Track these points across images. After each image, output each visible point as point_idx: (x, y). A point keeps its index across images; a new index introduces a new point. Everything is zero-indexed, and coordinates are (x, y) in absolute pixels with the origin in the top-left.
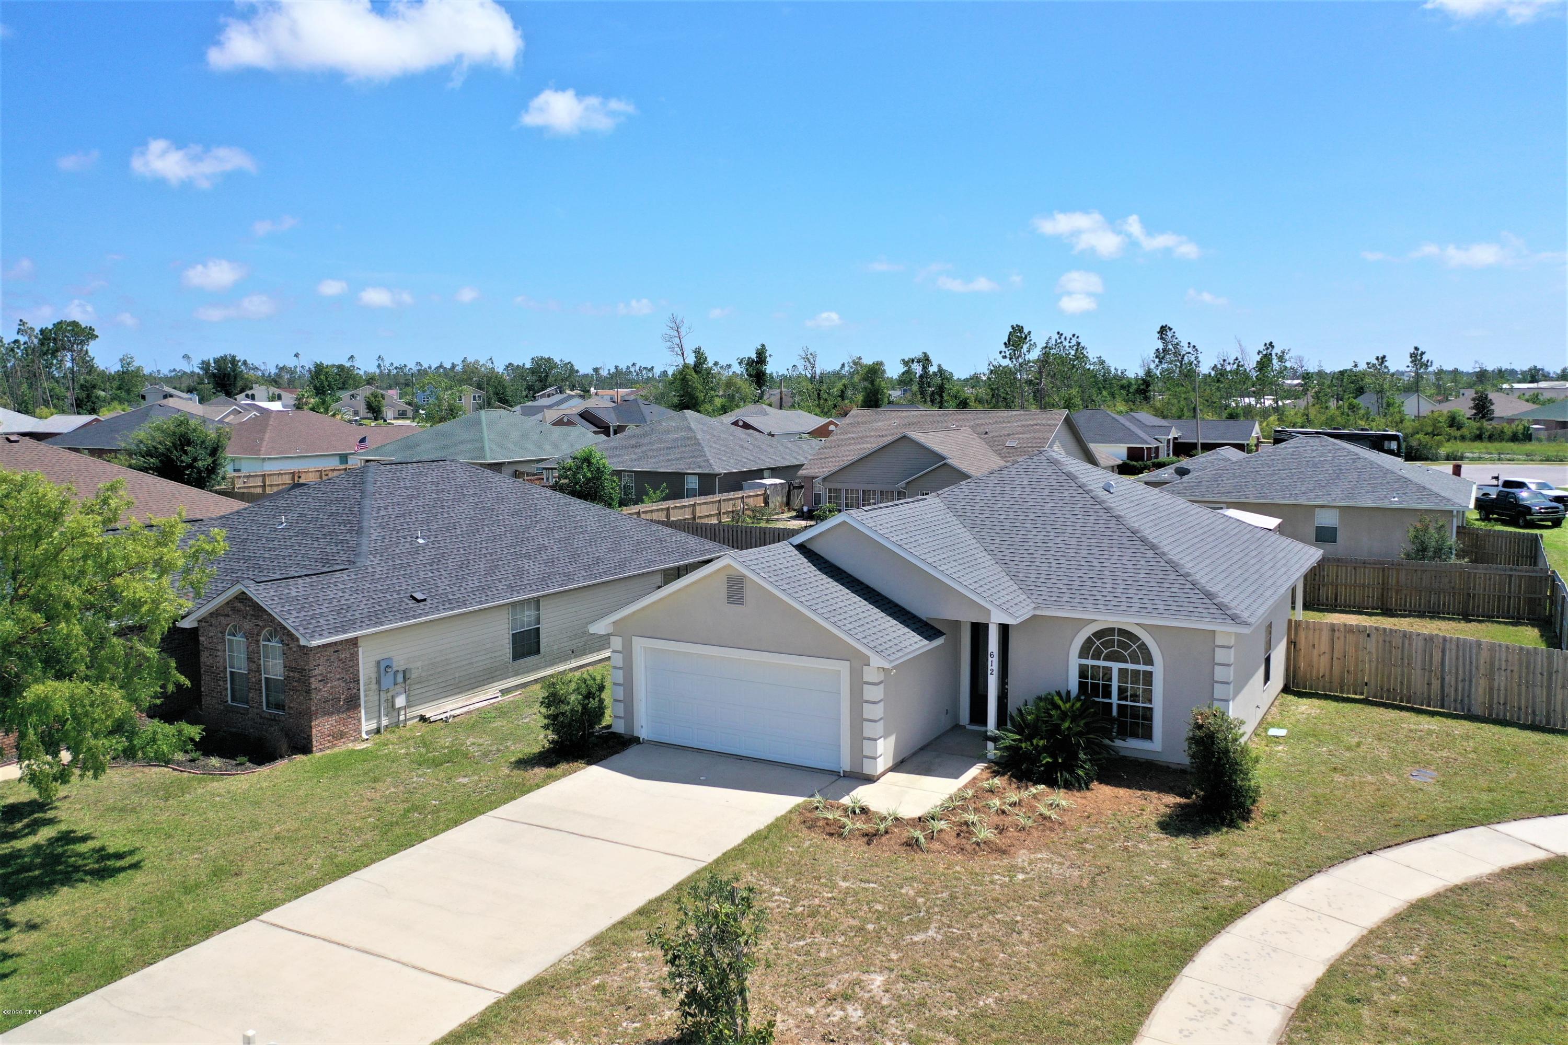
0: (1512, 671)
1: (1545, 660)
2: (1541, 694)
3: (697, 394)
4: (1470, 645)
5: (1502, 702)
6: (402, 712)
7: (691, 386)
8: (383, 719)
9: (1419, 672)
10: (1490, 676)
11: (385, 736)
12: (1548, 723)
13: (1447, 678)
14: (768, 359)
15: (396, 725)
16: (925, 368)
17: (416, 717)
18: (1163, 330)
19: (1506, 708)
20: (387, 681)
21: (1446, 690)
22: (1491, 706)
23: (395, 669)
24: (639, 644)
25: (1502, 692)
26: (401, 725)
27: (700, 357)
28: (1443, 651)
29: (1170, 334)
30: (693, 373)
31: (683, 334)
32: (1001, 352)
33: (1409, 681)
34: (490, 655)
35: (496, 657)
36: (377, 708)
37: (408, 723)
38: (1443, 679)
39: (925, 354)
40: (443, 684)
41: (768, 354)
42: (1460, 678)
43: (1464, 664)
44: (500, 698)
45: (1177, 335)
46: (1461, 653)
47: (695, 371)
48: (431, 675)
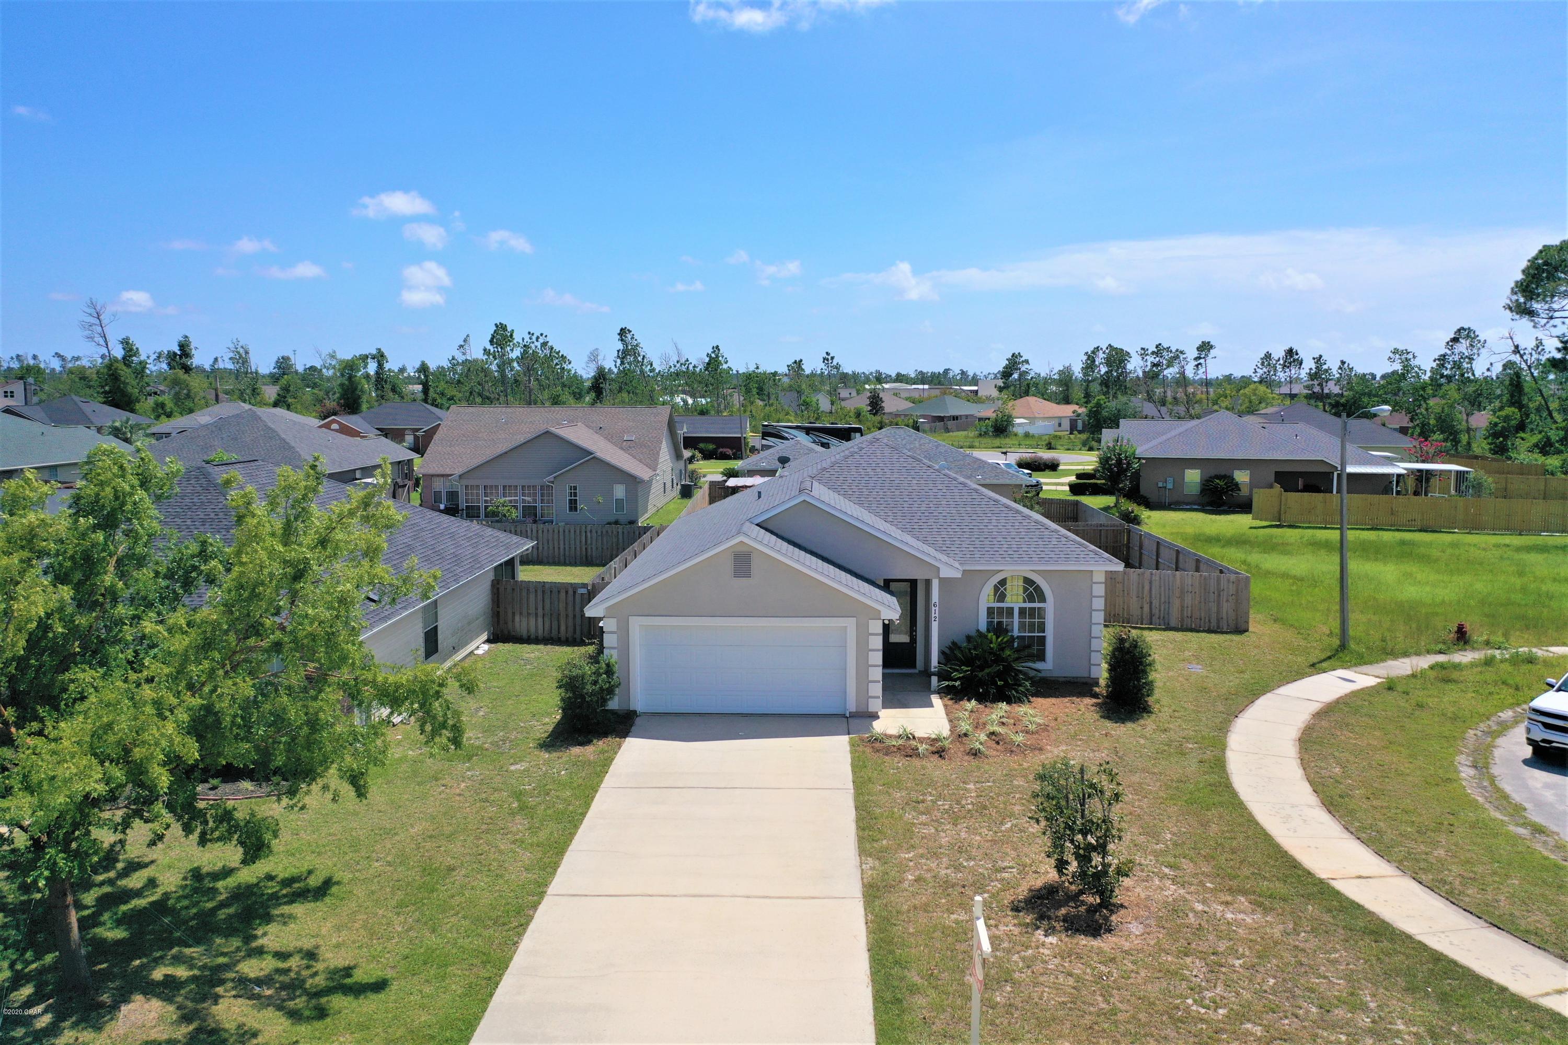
1: (1215, 582)
2: (1213, 607)
3: (129, 389)
4: (1169, 575)
5: (1189, 617)
7: (124, 383)
9: (1135, 598)
10: (1181, 597)
12: (1218, 627)
13: (1154, 602)
14: (193, 352)
16: (380, 366)
18: (623, 332)
19: (1191, 621)
21: (1154, 611)
22: (1182, 619)
24: (637, 625)
25: (1190, 608)
27: (130, 350)
28: (1151, 583)
29: (629, 336)
30: (124, 368)
31: (104, 322)
33: (1128, 607)
38: (1151, 603)
39: (379, 350)
41: (192, 347)
42: (1163, 600)
43: (1165, 590)
45: (635, 337)
46: (1162, 583)
47: (125, 364)
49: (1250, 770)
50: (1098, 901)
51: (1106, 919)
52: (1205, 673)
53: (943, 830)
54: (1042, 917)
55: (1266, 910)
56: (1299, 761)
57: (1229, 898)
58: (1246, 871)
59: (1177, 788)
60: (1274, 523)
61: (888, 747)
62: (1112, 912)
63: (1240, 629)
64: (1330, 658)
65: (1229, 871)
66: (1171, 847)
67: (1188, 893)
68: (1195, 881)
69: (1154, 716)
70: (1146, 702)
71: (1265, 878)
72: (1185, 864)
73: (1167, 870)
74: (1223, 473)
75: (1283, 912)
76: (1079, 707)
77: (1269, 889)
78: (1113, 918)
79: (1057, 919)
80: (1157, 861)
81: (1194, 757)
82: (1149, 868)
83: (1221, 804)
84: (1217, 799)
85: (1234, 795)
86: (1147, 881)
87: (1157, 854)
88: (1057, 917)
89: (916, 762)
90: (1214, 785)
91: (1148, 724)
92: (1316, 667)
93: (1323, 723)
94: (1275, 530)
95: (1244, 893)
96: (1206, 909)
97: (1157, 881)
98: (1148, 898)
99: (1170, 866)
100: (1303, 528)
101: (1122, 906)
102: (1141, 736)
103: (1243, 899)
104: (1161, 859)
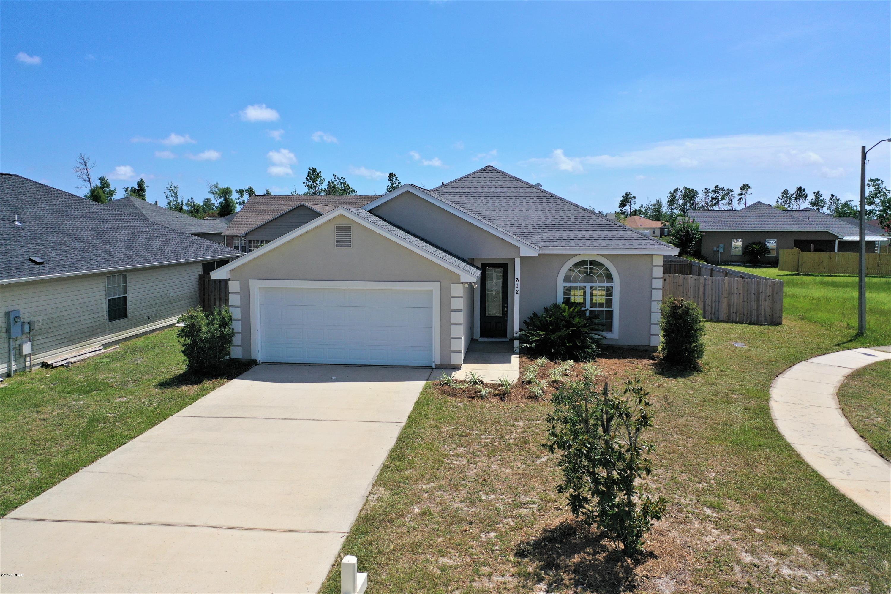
0: (740, 294)
1: (756, 286)
2: (754, 305)
4: (719, 280)
5: (735, 312)
6: (28, 359)
8: (13, 363)
10: (729, 298)
11: (15, 378)
12: (758, 321)
13: (707, 301)
14: (146, 188)
15: (23, 370)
17: (38, 364)
18: (391, 175)
19: (736, 315)
20: (16, 331)
21: (707, 308)
22: (729, 315)
23: (22, 320)
24: (255, 286)
25: (735, 306)
26: (28, 370)
27: (104, 183)
28: (705, 286)
29: (394, 178)
31: (88, 167)
32: (304, 183)
34: (93, 316)
35: (97, 317)
36: (7, 354)
37: (33, 369)
39: (250, 186)
40: (59, 337)
41: (145, 185)
42: (714, 300)
43: (715, 292)
44: (103, 351)
46: (714, 286)
47: (102, 191)
48: (50, 328)
49: (794, 417)
50: (622, 546)
51: (628, 571)
52: (748, 348)
53: (476, 463)
54: (548, 566)
55: (831, 566)
56: (840, 411)
57: (784, 548)
58: (801, 516)
59: (723, 431)
60: (794, 273)
61: (454, 390)
62: (637, 563)
63: (775, 321)
64: (851, 341)
65: (781, 514)
66: (714, 486)
67: (734, 540)
68: (742, 525)
69: (703, 374)
70: (697, 363)
71: (823, 524)
72: (731, 505)
73: (708, 512)
74: (758, 241)
75: (854, 568)
76: (638, 366)
77: (830, 537)
78: (638, 570)
79: (567, 567)
80: (698, 500)
81: (739, 405)
82: (689, 508)
83: (768, 446)
84: (763, 441)
85: (781, 437)
86: (685, 523)
87: (698, 493)
88: (567, 566)
89: (477, 403)
90: (760, 428)
91: (698, 379)
92: (840, 346)
93: (856, 383)
94: (795, 277)
95: (802, 542)
96: (756, 561)
97: (696, 524)
98: (685, 545)
99: (713, 507)
100: (814, 275)
101: (651, 555)
102: (691, 388)
103: (800, 550)
104: (702, 498)
